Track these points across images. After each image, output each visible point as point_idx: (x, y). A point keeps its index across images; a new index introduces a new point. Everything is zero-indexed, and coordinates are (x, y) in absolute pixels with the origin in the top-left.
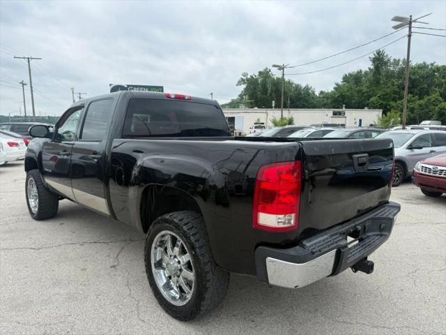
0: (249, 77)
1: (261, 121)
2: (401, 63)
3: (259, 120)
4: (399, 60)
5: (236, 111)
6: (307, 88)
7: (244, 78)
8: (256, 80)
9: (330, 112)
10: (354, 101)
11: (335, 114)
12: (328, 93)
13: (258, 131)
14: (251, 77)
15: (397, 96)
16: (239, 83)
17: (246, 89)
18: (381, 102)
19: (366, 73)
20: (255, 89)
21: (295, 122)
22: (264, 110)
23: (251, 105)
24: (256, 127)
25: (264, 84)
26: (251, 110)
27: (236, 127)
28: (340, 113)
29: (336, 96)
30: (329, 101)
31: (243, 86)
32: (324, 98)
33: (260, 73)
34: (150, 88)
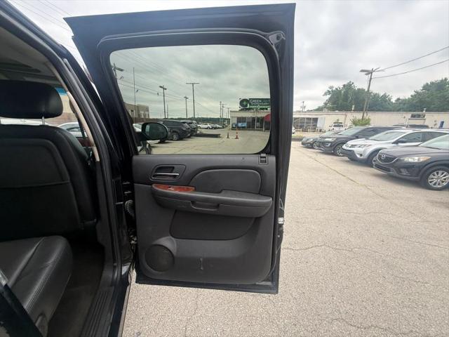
0: (334, 89)
1: (340, 121)
3: (338, 120)
5: (320, 113)
6: (385, 96)
7: (330, 90)
8: (340, 91)
9: (409, 115)
10: (433, 106)
11: (413, 116)
12: (405, 100)
13: (337, 129)
14: (337, 89)
16: (325, 94)
17: (330, 99)
20: (337, 98)
21: (371, 122)
22: (344, 113)
23: (333, 109)
24: (335, 126)
25: (346, 94)
26: (333, 112)
27: (318, 126)
28: (419, 116)
29: (414, 101)
30: (406, 106)
31: (328, 97)
32: (400, 103)
33: (344, 86)
34: (262, 99)
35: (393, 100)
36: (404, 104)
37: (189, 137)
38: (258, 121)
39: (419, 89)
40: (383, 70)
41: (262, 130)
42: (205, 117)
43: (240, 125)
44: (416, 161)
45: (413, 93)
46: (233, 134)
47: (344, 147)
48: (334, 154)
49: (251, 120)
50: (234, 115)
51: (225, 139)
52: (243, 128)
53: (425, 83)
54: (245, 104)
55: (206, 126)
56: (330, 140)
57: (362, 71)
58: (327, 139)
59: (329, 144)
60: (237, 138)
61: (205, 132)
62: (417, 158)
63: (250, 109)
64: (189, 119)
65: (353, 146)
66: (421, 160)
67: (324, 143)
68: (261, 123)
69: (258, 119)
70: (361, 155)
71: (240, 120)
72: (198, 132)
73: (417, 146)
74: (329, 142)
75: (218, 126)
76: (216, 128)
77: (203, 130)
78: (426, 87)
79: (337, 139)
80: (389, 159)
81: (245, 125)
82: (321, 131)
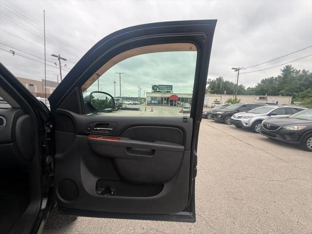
0: (211, 81)
1: (218, 101)
2: (301, 72)
4: (300, 71)
6: (241, 86)
7: (209, 81)
8: (215, 82)
9: (258, 97)
11: (260, 98)
13: (217, 105)
14: (213, 81)
15: (298, 90)
17: (209, 87)
18: (287, 93)
19: (276, 78)
20: (214, 86)
24: (215, 103)
25: (219, 85)
26: (213, 95)
28: (264, 98)
30: (254, 92)
32: (250, 90)
33: (217, 79)
34: (167, 86)
35: (246, 89)
36: (253, 91)
37: (116, 110)
38: (165, 100)
39: (260, 82)
40: (245, 69)
41: (168, 106)
42: (128, 96)
43: (153, 102)
44: (296, 129)
45: (257, 85)
46: (149, 108)
47: (232, 117)
48: (224, 123)
49: (160, 99)
50: (149, 95)
51: (143, 112)
52: (155, 104)
53: (262, 79)
54: (155, 88)
55: (129, 103)
56: (220, 113)
57: (233, 69)
58: (218, 112)
59: (220, 116)
60: (152, 111)
61: (128, 106)
62: (296, 127)
63: (159, 92)
64: (117, 97)
65: (239, 117)
66: (300, 129)
67: (216, 115)
68: (168, 101)
69: (165, 98)
70: (247, 124)
71: (152, 98)
72: (123, 107)
73: (288, 117)
74: (220, 114)
75: (137, 103)
76: (135, 104)
77: (127, 105)
78: (263, 81)
79: (225, 112)
80: (274, 127)
81: (156, 102)
82: (206, 106)
